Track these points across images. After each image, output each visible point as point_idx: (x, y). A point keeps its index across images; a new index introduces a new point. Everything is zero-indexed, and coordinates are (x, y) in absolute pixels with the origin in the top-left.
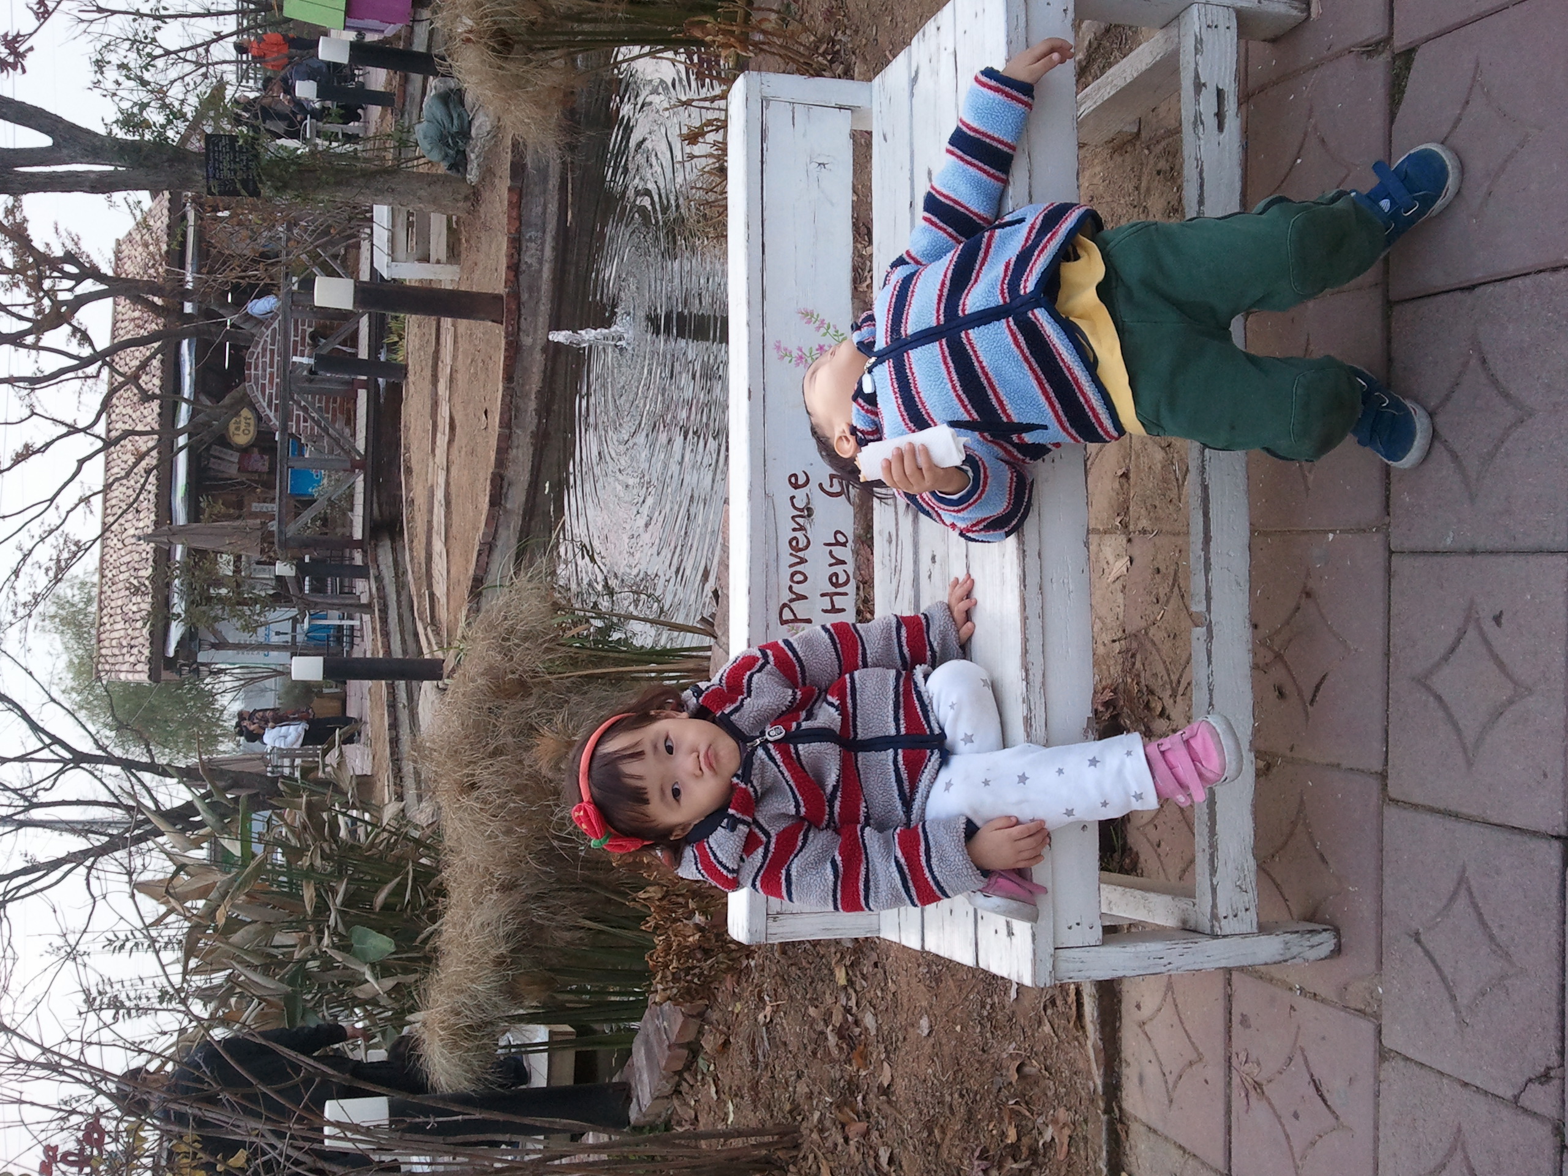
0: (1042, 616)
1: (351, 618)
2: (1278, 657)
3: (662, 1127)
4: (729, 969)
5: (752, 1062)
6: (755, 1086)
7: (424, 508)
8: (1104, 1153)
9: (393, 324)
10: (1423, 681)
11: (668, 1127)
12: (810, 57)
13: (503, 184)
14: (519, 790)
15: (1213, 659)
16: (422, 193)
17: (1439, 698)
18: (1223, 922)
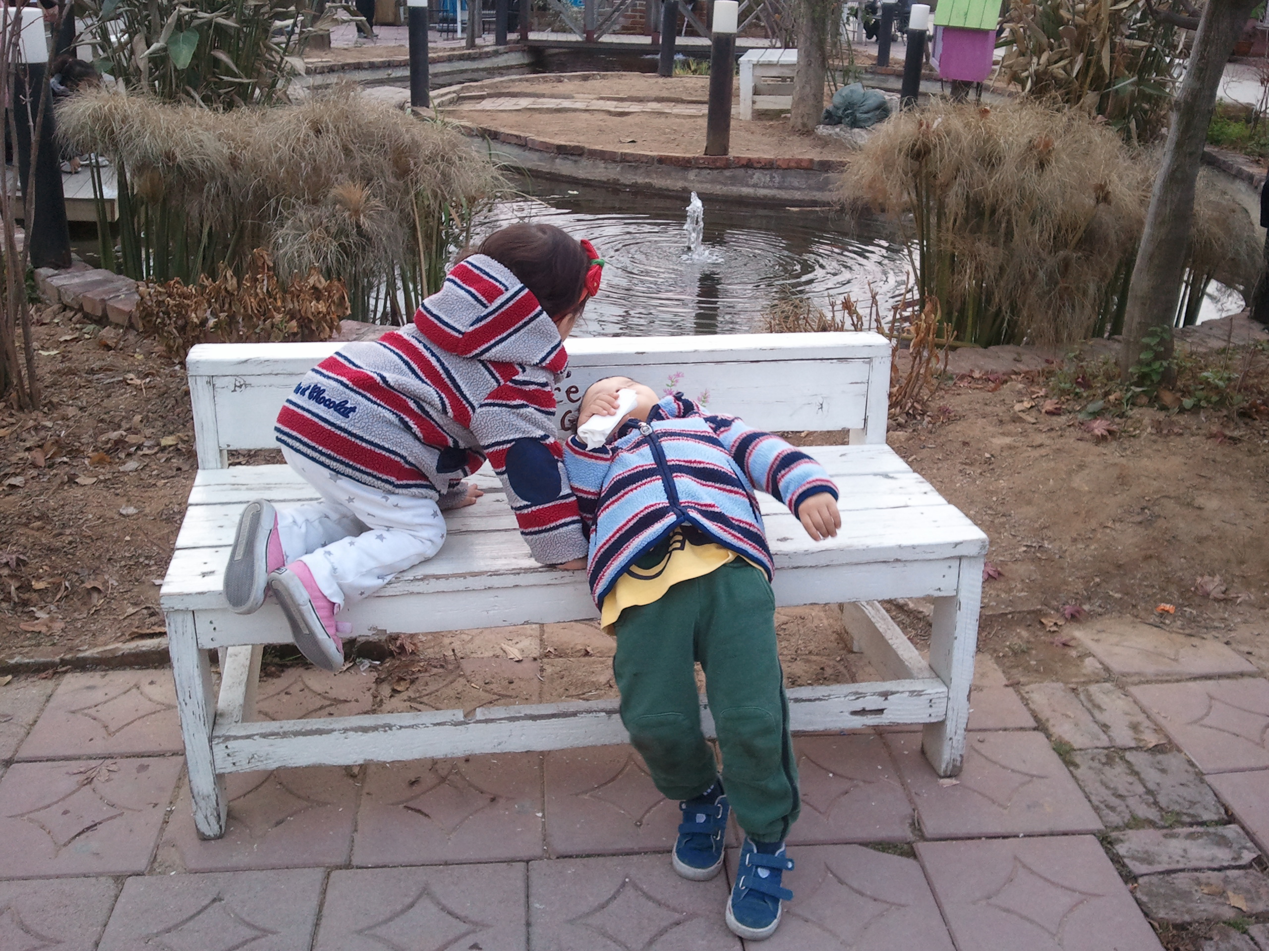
0: (467, 590)
1: (463, 31)
2: (443, 779)
3: (34, 296)
4: (170, 348)
5: (92, 369)
6: (72, 372)
7: (555, 91)
8: (27, 661)
9: (705, 65)
10: (425, 892)
11: (34, 300)
12: (911, 397)
13: (815, 155)
14: (316, 170)
15: (437, 727)
16: (808, 89)
17: (412, 905)
18: (223, 746)
